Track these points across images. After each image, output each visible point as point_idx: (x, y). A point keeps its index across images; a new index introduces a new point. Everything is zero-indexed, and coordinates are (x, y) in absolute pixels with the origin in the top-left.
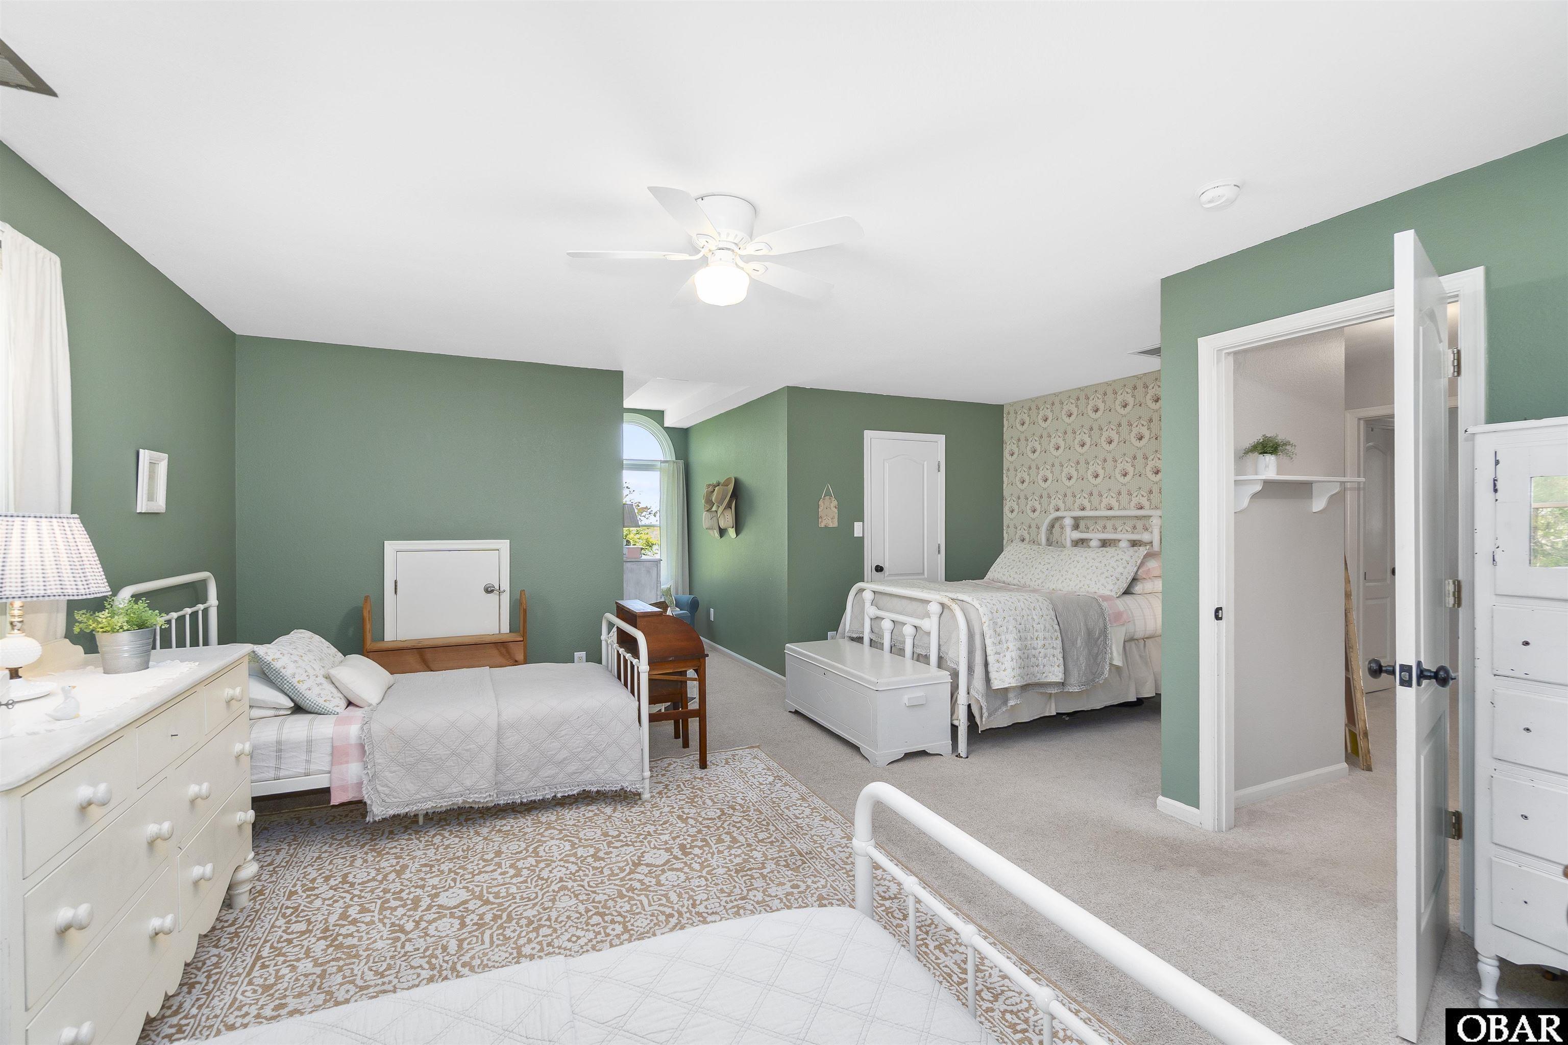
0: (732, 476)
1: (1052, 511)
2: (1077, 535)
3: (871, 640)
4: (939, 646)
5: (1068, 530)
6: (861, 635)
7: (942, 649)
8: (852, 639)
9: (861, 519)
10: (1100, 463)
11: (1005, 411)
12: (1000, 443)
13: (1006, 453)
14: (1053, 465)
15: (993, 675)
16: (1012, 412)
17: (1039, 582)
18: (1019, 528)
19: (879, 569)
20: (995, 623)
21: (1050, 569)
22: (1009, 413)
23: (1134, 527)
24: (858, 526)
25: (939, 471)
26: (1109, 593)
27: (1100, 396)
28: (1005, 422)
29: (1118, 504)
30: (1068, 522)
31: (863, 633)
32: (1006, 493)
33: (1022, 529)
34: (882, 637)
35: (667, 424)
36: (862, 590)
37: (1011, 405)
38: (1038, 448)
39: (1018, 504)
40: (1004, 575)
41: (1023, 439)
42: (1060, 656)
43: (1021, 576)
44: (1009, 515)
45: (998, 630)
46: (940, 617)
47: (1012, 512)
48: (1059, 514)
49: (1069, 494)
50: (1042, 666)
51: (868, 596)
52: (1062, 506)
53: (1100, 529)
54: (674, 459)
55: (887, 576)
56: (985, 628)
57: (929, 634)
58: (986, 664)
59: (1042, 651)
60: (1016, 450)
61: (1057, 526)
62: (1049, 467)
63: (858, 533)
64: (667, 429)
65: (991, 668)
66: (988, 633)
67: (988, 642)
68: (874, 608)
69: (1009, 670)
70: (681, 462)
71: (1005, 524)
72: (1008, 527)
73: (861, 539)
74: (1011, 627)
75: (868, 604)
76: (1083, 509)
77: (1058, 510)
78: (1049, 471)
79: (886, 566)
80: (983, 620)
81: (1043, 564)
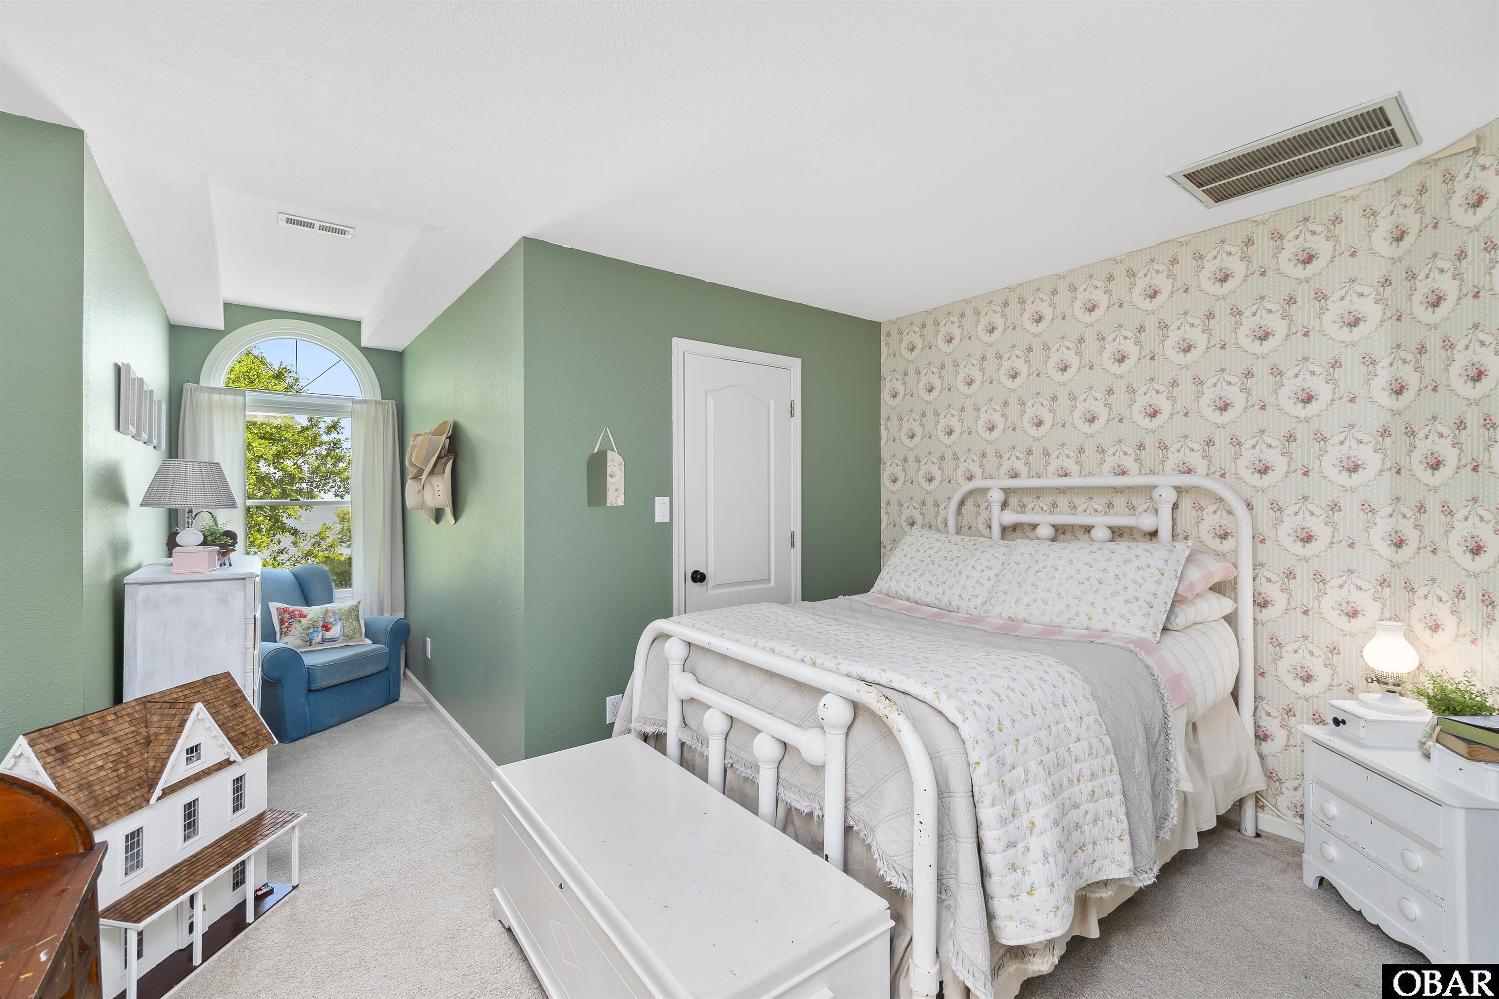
0: (450, 420)
1: (961, 480)
2: (1010, 517)
3: (683, 744)
4: (846, 800)
5: (996, 508)
6: (662, 729)
7: (855, 809)
8: (646, 738)
9: (667, 491)
10: (1045, 403)
11: (883, 332)
12: (877, 378)
13: (885, 394)
14: (962, 409)
15: (1001, 906)
16: (894, 333)
17: (978, 601)
18: (905, 506)
19: (698, 577)
20: (1001, 762)
21: (993, 578)
22: (889, 335)
23: (1110, 505)
24: (661, 504)
25: (792, 415)
26: (1137, 634)
27: (1045, 297)
28: (884, 349)
29: (1078, 467)
30: (996, 496)
31: (665, 724)
32: (885, 453)
33: (911, 508)
34: (705, 742)
35: (364, 343)
36: (663, 637)
37: (892, 322)
38: (938, 384)
39: (904, 470)
40: (907, 586)
41: (911, 371)
42: (1121, 811)
43: (940, 590)
44: (890, 486)
45: (1007, 778)
46: (847, 734)
47: (895, 481)
48: (977, 483)
49: (990, 453)
50: (1090, 846)
51: (674, 650)
52: (977, 471)
53: (1045, 507)
54: (379, 397)
55: (712, 588)
56: (979, 775)
57: (819, 769)
58: (983, 873)
59: (1091, 807)
60: (901, 389)
61: (969, 503)
62: (955, 413)
63: (661, 515)
64: (368, 352)
65: (995, 884)
66: (987, 790)
67: (987, 814)
68: (688, 677)
69: (1043, 891)
70: (391, 404)
71: (883, 500)
72: (888, 503)
73: (667, 528)
74: (1033, 766)
75: (675, 668)
76: (1016, 476)
77: (970, 478)
78: (955, 419)
79: (710, 572)
80: (974, 757)
81: (979, 568)
